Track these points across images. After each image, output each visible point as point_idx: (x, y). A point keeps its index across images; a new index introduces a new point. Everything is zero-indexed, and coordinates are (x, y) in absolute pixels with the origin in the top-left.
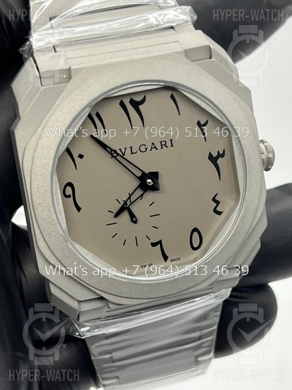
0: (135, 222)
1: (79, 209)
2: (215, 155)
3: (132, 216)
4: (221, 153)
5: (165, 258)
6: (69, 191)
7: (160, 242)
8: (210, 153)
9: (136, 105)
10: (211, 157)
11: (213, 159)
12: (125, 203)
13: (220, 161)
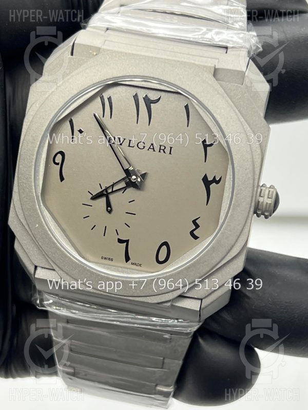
0: (110, 212)
1: (62, 179)
2: (210, 178)
3: (108, 204)
4: (217, 179)
5: (127, 259)
6: (59, 159)
7: (127, 241)
8: (206, 174)
9: (148, 102)
10: (205, 179)
11: (207, 182)
12: (106, 189)
13: (213, 186)
